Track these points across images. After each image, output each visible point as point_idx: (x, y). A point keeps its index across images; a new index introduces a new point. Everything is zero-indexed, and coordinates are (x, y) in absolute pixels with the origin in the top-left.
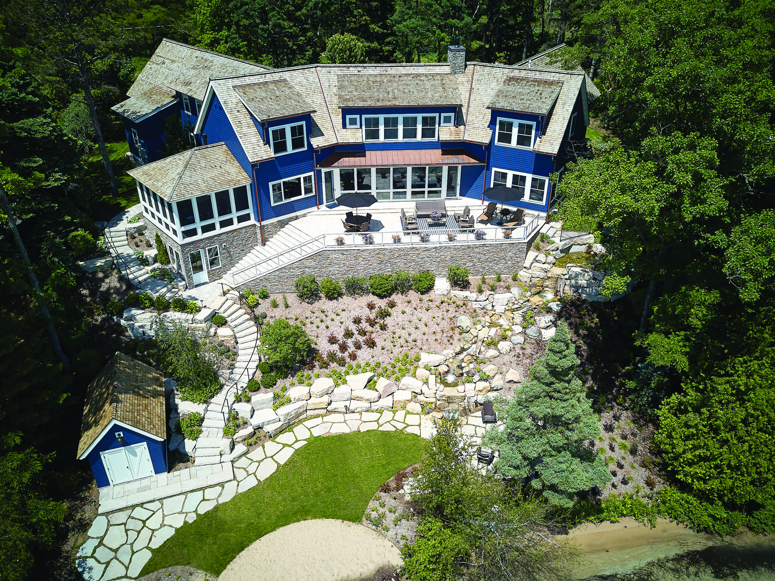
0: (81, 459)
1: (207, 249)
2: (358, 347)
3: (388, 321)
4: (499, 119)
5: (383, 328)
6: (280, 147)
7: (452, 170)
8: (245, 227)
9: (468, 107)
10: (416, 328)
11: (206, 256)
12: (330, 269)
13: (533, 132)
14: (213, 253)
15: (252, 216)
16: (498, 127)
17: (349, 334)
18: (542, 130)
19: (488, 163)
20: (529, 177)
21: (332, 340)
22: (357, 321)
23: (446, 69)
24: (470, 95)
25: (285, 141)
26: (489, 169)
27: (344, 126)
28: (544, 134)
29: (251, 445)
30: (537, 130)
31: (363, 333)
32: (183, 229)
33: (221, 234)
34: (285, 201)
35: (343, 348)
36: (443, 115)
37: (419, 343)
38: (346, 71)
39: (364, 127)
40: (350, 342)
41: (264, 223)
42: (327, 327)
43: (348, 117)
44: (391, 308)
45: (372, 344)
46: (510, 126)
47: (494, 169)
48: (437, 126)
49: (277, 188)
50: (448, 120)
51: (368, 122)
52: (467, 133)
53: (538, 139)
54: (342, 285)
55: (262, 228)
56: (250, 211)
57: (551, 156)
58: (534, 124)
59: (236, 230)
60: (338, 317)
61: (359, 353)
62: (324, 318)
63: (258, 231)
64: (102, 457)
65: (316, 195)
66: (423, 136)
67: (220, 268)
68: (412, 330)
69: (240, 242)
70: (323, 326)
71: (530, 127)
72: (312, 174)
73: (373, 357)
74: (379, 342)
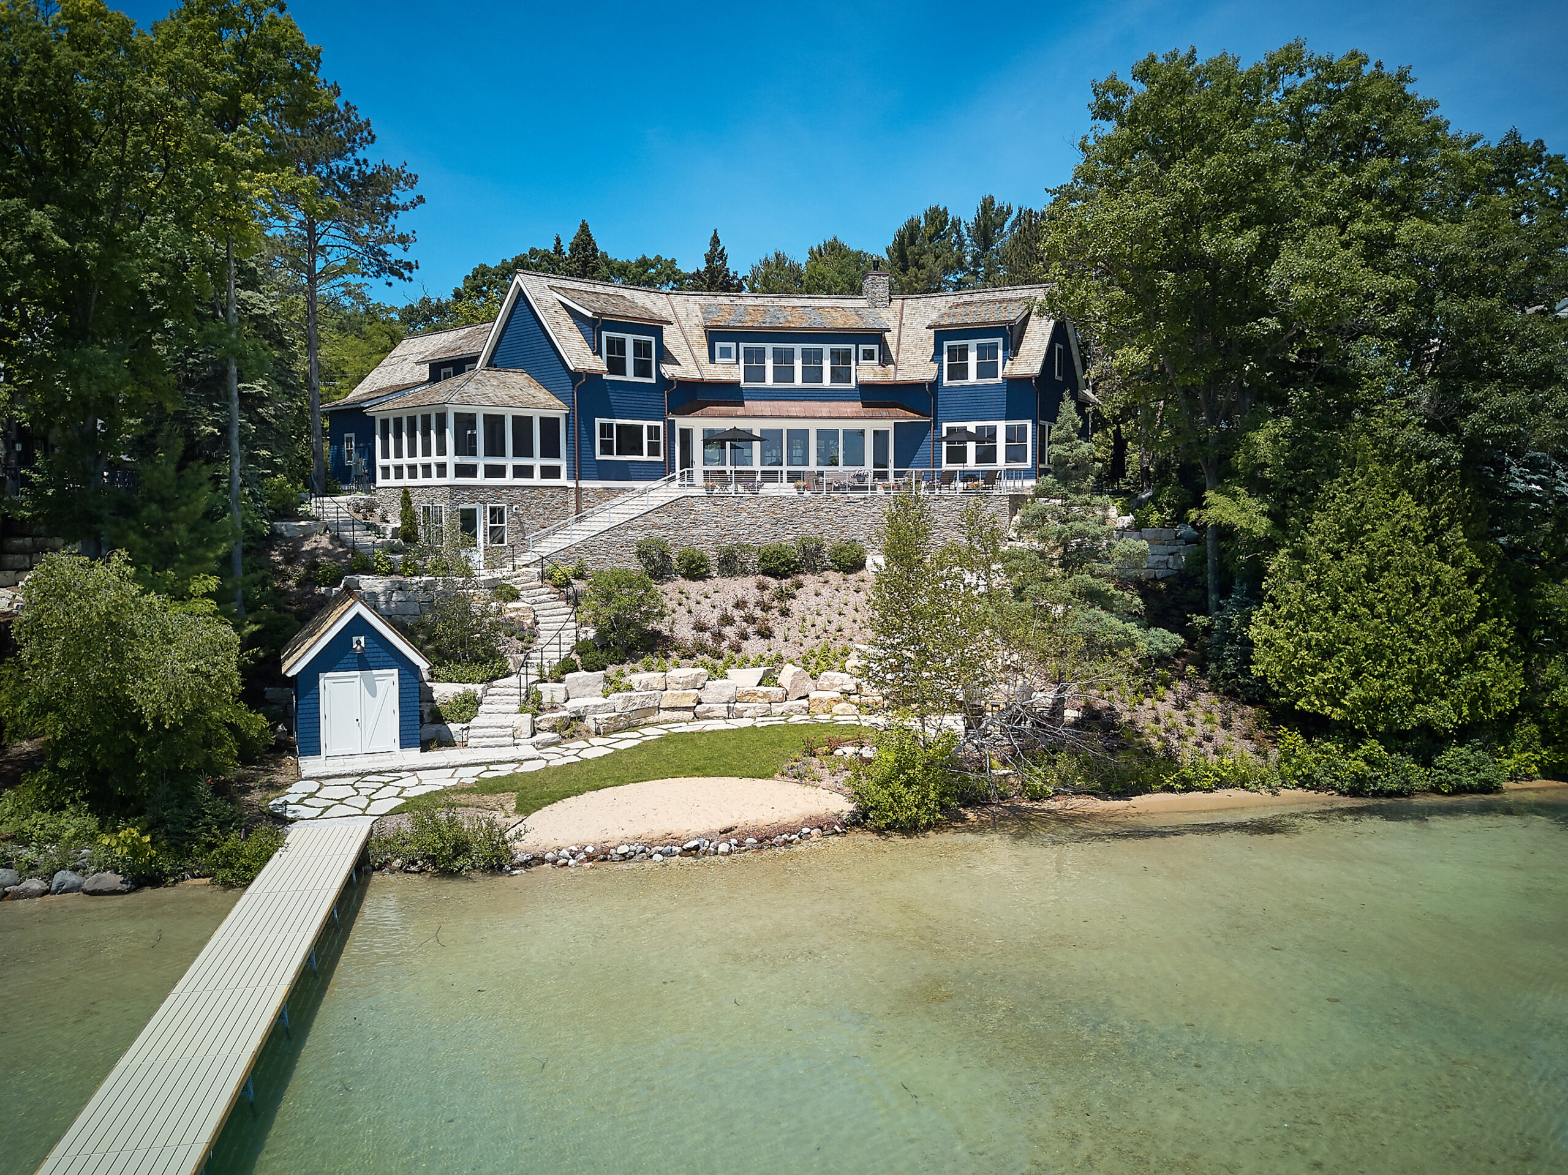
0: (289, 675)
1: (488, 505)
2: (745, 637)
3: (793, 605)
4: (946, 344)
5: (785, 613)
6: (615, 366)
7: (880, 436)
8: (552, 487)
9: (899, 344)
10: (840, 614)
11: (485, 518)
12: (694, 532)
13: (1000, 353)
14: (496, 514)
15: (564, 473)
16: (945, 356)
17: (727, 620)
18: (1013, 347)
19: (935, 417)
20: (1001, 426)
21: (700, 628)
22: (740, 605)
23: (862, 303)
24: (900, 332)
25: (624, 359)
26: (937, 427)
27: (712, 359)
28: (1016, 355)
29: (564, 737)
30: (1005, 349)
31: (750, 619)
32: (458, 460)
33: (513, 487)
34: (615, 457)
35: (719, 637)
36: (862, 347)
37: (847, 633)
38: (712, 300)
39: (742, 361)
40: (729, 631)
41: (583, 484)
42: (690, 612)
43: (718, 345)
44: (798, 588)
45: (766, 634)
46: (964, 352)
47: (945, 425)
48: (853, 363)
49: (606, 430)
50: (869, 355)
51: (748, 353)
52: (899, 373)
53: (1008, 361)
54: (713, 557)
55: (578, 490)
56: (562, 463)
57: (1030, 379)
58: (1000, 341)
59: (537, 487)
60: (708, 601)
61: (745, 644)
62: (684, 601)
63: (573, 496)
64: (321, 682)
65: (664, 462)
66: (833, 380)
67: (505, 548)
68: (835, 617)
69: (541, 511)
70: (683, 610)
71: (995, 347)
72: (660, 424)
73: (769, 650)
74: (779, 633)
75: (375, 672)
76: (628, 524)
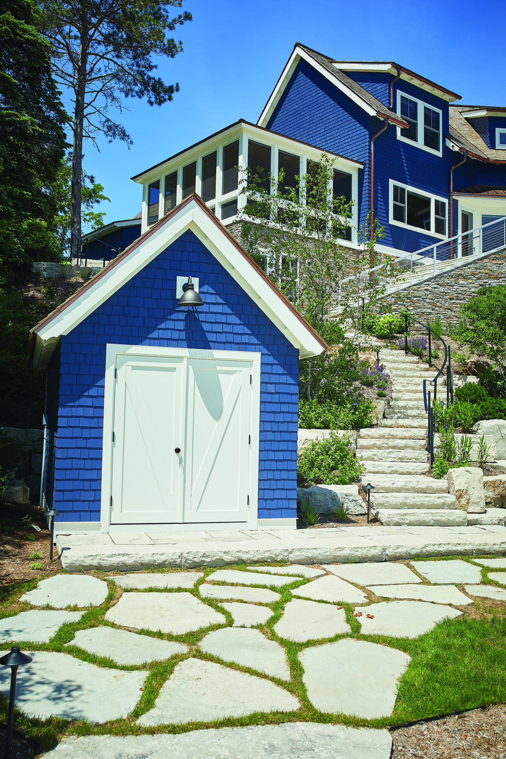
1: (281, 254)
8: (344, 248)
11: (277, 267)
15: (355, 234)
25: (416, 124)
27: (491, 145)
41: (378, 248)
43: (498, 130)
49: (399, 194)
55: (373, 254)
56: (353, 223)
59: (329, 244)
63: (367, 260)
64: (108, 363)
69: (333, 272)
72: (446, 200)
75: (218, 354)
76: (458, 272)
